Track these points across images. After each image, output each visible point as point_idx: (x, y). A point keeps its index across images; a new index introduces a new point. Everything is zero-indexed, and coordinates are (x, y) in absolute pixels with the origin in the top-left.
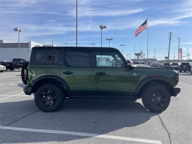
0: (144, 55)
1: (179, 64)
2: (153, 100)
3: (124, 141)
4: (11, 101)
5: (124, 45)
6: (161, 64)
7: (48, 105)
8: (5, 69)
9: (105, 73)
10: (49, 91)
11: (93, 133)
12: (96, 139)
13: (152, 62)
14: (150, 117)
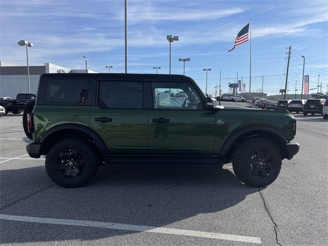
0: (244, 87)
1: (304, 101)
2: (251, 165)
3: (196, 238)
4: (9, 168)
5: (210, 70)
6: (272, 102)
7: (70, 176)
8: (4, 112)
9: (169, 120)
10: (71, 152)
11: (145, 224)
12: (148, 236)
13: (257, 99)
14: (245, 196)
